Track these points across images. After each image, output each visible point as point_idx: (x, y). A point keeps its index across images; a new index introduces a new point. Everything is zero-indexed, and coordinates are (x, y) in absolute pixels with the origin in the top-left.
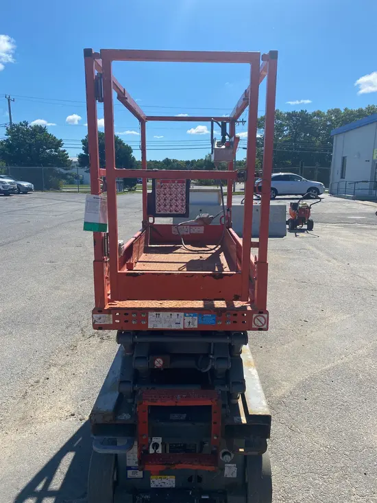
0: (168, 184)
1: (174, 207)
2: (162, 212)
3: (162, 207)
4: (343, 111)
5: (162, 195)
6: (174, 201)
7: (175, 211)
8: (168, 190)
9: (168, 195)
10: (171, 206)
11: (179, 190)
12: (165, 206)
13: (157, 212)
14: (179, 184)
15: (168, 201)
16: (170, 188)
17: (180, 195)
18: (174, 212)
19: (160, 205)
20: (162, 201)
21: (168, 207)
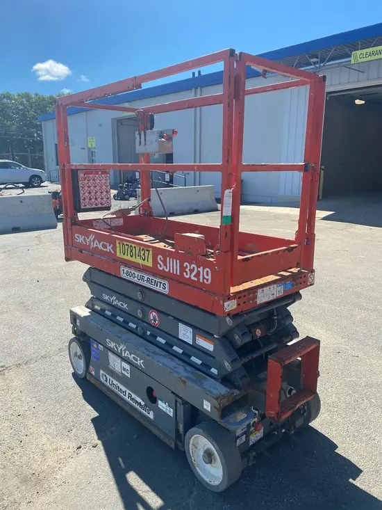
0: (91, 176)
1: (99, 200)
2: (88, 207)
3: (87, 200)
4: (33, 96)
5: (86, 188)
6: (99, 194)
7: (101, 204)
8: (92, 181)
9: (92, 188)
10: (96, 199)
11: (104, 181)
12: (90, 199)
13: (82, 207)
14: (103, 175)
15: (93, 194)
16: (94, 180)
17: (104, 187)
18: (100, 206)
19: (84, 199)
20: (87, 194)
21: (93, 200)
